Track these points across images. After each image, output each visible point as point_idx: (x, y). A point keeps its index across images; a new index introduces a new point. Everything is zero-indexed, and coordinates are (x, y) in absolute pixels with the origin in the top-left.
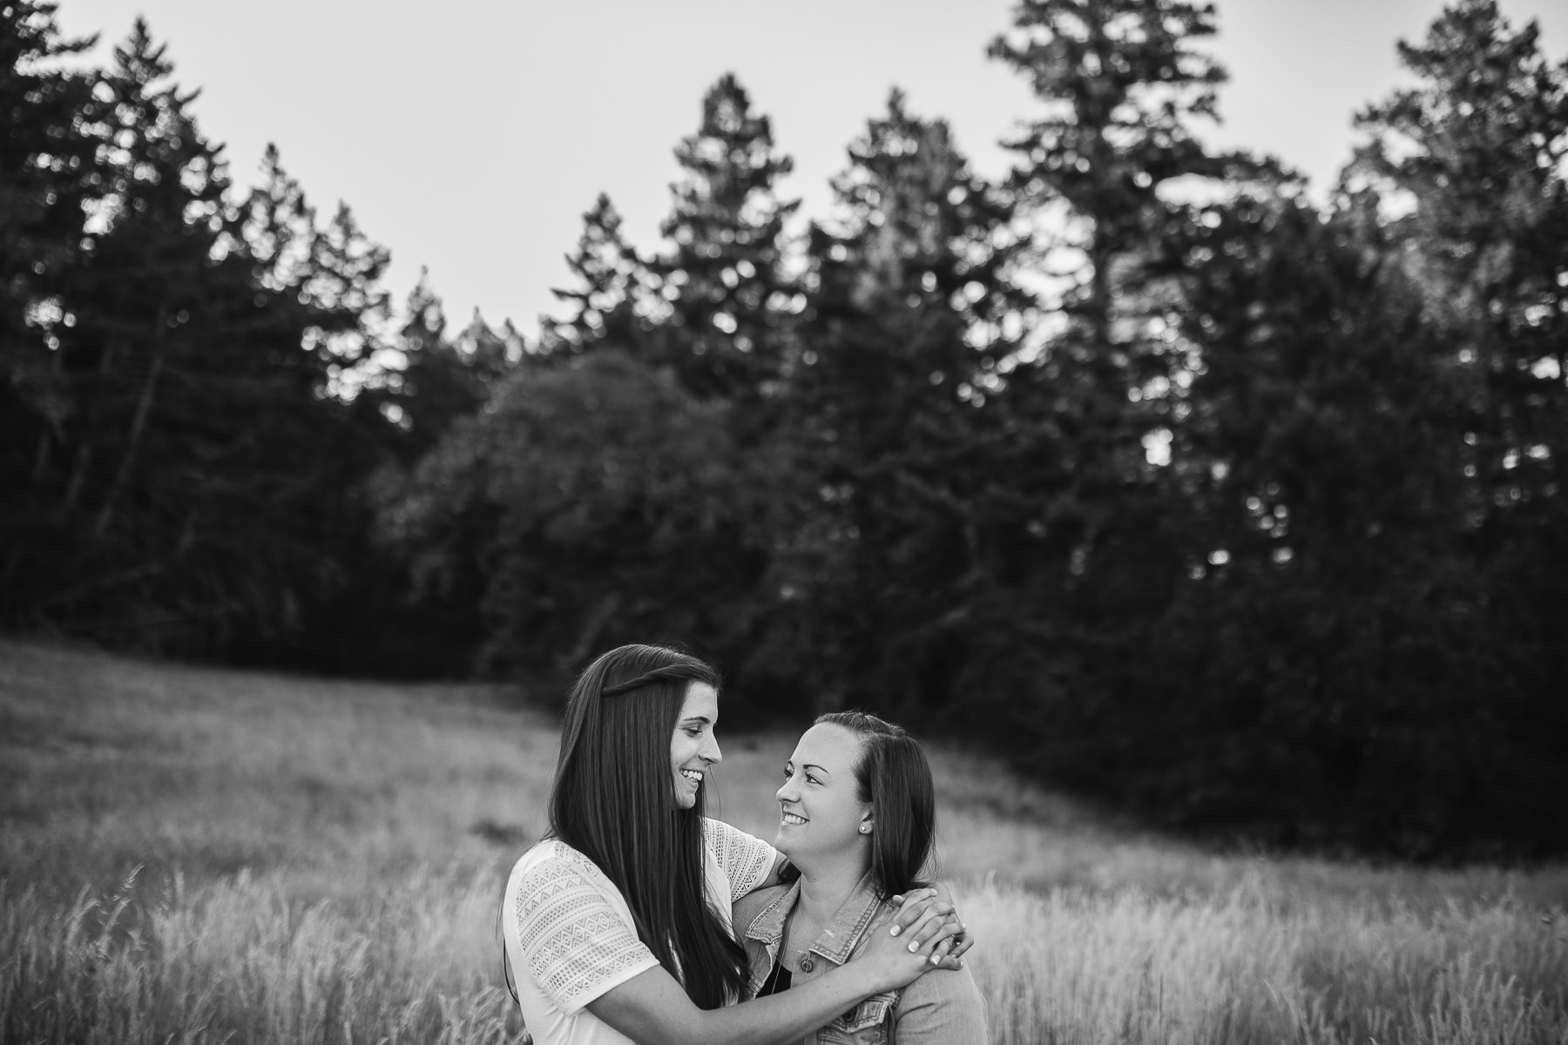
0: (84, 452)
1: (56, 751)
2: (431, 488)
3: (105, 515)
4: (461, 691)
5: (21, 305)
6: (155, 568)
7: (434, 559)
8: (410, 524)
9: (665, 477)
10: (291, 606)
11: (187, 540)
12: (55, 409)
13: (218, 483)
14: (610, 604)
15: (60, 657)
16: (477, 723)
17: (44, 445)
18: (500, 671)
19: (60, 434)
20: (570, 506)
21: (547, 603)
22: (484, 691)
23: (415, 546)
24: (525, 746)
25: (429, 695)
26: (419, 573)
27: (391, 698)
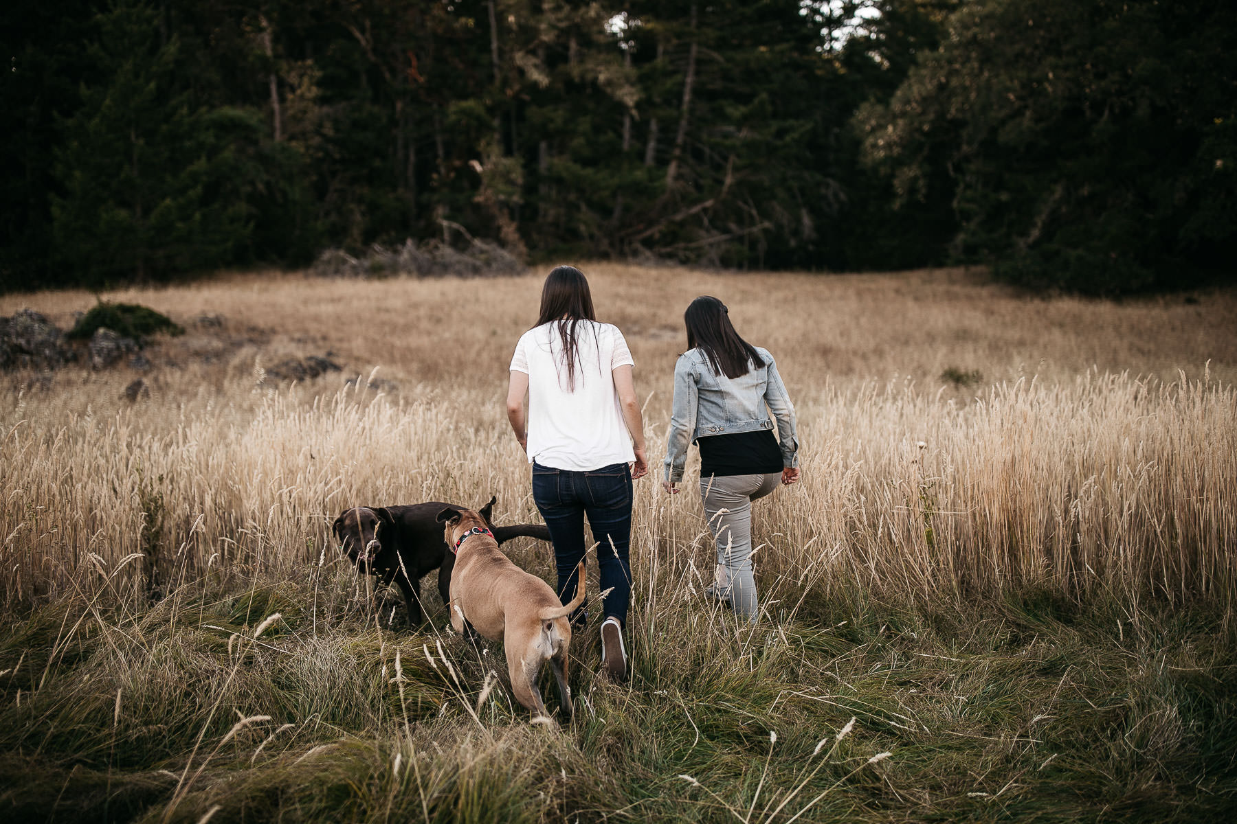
0: (654, 126)
1: (654, 336)
2: (903, 114)
3: (672, 169)
4: (940, 274)
5: (599, 21)
6: (709, 203)
7: (910, 172)
8: (889, 146)
9: (1100, 76)
10: (807, 221)
11: (729, 180)
12: (629, 96)
13: (744, 134)
14: (1059, 191)
15: (654, 273)
16: (951, 297)
17: (627, 122)
18: (970, 256)
19: (634, 112)
20: (1018, 113)
21: (1004, 197)
22: (959, 272)
23: (896, 163)
24: (990, 312)
25: (915, 278)
26: (899, 185)
27: (886, 283)
